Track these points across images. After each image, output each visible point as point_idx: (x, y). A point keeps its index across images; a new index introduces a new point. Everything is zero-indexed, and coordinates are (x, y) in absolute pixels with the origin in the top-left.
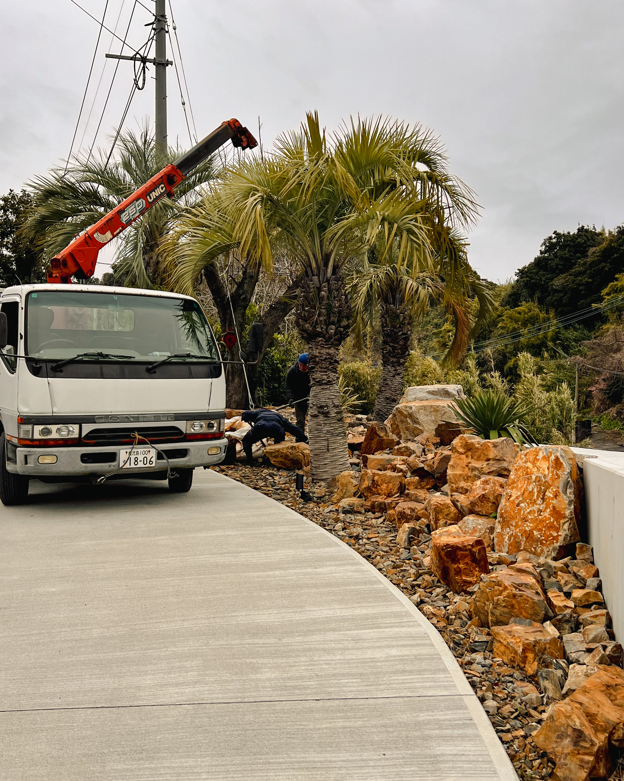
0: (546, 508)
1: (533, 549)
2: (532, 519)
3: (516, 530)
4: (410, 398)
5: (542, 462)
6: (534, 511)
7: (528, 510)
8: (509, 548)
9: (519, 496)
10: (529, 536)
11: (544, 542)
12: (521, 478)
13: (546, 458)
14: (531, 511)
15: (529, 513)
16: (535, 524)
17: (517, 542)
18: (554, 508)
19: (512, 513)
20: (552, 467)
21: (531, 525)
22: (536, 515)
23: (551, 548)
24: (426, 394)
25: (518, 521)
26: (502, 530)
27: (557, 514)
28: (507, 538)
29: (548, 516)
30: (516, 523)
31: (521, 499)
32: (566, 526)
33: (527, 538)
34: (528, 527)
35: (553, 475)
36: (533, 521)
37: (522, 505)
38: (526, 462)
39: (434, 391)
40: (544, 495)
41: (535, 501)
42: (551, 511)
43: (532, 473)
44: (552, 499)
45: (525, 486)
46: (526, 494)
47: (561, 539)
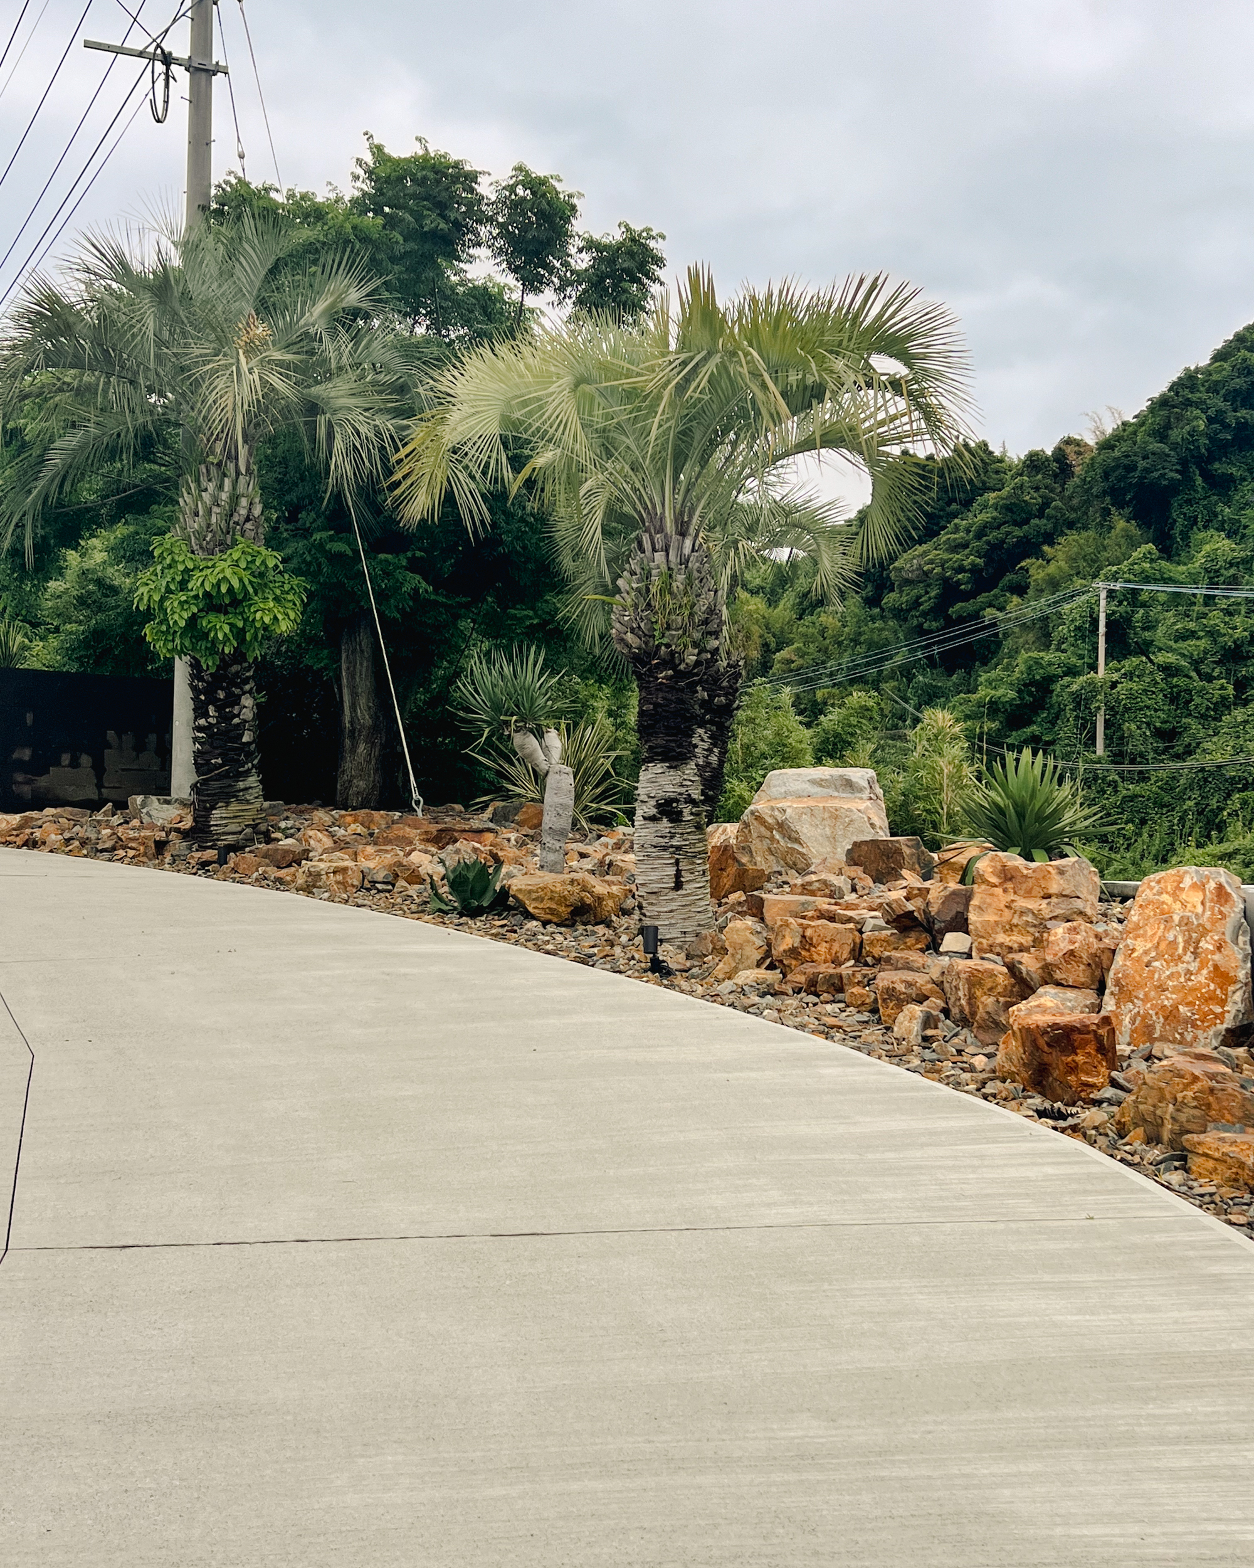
0: (1200, 969)
1: (1177, 1036)
2: (1174, 986)
3: (1144, 1005)
4: (774, 791)
5: (1191, 893)
6: (1178, 973)
7: (1168, 973)
8: (1131, 1036)
9: (1149, 950)
10: (1171, 1015)
11: (1199, 1023)
12: (1151, 921)
13: (1200, 886)
14: (1172, 974)
15: (1169, 977)
16: (1181, 995)
17: (1148, 1026)
18: (1216, 967)
19: (1138, 978)
20: (1212, 901)
21: (1174, 996)
22: (1182, 979)
23: (1211, 1033)
24: (807, 786)
25: (1150, 991)
26: (1119, 1007)
27: (1221, 976)
28: (1128, 1019)
29: (1203, 980)
30: (1146, 995)
31: (1153, 954)
32: (1238, 997)
33: (1166, 1018)
34: (1168, 1000)
35: (1213, 914)
36: (1175, 990)
37: (1156, 964)
38: (1160, 893)
39: (822, 780)
40: (1196, 948)
41: (1180, 957)
42: (1210, 972)
43: (1170, 912)
44: (1213, 953)
45: (1160, 933)
46: (1163, 946)
47: (1229, 1017)
